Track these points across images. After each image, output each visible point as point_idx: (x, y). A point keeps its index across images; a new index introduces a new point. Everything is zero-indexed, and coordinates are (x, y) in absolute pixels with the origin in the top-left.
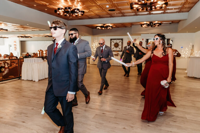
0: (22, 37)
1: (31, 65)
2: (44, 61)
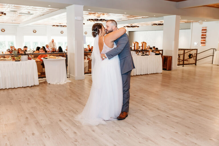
0: (128, 27)
2: (138, 55)
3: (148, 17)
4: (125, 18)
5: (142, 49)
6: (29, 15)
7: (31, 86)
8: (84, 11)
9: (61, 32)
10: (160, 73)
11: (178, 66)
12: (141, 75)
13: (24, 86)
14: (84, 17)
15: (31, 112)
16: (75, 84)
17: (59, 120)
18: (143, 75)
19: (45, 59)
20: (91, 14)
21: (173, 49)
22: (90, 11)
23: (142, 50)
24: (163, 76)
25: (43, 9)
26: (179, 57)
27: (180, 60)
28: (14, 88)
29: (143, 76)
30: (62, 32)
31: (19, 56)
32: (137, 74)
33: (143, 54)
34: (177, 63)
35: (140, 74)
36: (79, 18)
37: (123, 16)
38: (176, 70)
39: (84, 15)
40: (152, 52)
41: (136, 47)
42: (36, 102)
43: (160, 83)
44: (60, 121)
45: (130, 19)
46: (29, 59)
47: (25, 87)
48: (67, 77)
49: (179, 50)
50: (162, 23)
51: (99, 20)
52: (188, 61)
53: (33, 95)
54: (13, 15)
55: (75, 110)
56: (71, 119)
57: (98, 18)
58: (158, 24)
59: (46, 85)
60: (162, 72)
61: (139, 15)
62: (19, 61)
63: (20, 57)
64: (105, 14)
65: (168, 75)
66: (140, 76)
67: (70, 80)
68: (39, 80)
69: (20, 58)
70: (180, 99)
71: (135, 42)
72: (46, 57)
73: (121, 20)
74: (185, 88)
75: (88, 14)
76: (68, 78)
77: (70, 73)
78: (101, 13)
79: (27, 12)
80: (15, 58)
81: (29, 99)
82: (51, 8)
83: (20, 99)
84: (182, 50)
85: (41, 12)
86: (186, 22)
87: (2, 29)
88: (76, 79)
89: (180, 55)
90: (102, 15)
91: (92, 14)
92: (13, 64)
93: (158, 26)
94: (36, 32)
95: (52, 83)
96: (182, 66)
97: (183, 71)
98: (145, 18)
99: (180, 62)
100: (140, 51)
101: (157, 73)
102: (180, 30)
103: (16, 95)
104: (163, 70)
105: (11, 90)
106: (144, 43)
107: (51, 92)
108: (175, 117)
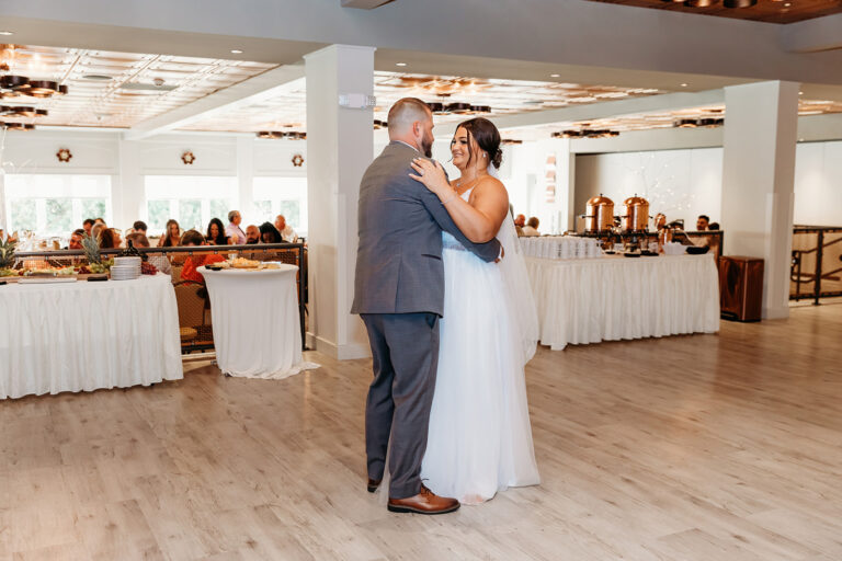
0: (572, 134)
1: (539, 268)
2: (608, 253)
3: (655, 91)
4: (555, 97)
5: (630, 229)
6: (162, 92)
7: (153, 384)
8: (376, 73)
9: (295, 158)
10: (708, 334)
11: (793, 303)
12: (624, 341)
13: (122, 386)
14: (375, 94)
15: (135, 502)
16: (337, 378)
17: (245, 539)
18: (635, 340)
19: (210, 271)
20: (410, 83)
21: (767, 226)
22: (407, 72)
23: (628, 234)
24: (722, 346)
25: (212, 64)
26: (798, 262)
27: (805, 275)
28: (82, 393)
29: (635, 344)
30: (297, 161)
31: (108, 259)
32: (608, 338)
33: (633, 249)
34: (788, 287)
35: (618, 339)
36: (359, 101)
37: (549, 87)
38: (783, 320)
39: (376, 88)
40: (674, 241)
41: (600, 219)
42: (160, 456)
43: (710, 377)
44: (251, 544)
45: (578, 103)
46: (148, 270)
47: (125, 390)
48: (304, 349)
49: (796, 231)
50: (717, 117)
51: (446, 108)
52: (837, 279)
53: (152, 425)
54: (98, 95)
55: (319, 496)
56: (298, 537)
57: (441, 98)
58: (703, 121)
59: (215, 381)
60: (717, 329)
61: (618, 86)
62: (105, 279)
63: (109, 263)
64: (469, 83)
65: (745, 340)
66: (622, 347)
67: (314, 359)
68: (184, 361)
69: (108, 267)
70: (798, 456)
71: (596, 200)
72: (217, 264)
73: (539, 106)
74: (823, 406)
75: (398, 82)
76: (307, 353)
77: (316, 333)
78: (453, 78)
79: (151, 82)
80: (90, 267)
81: (134, 441)
82: (245, 60)
83: (97, 443)
84: (808, 230)
85: (208, 79)
86: (828, 109)
87: (61, 151)
88: (341, 356)
89: (800, 252)
90: (457, 85)
91: (416, 84)
92: (77, 292)
93: (704, 128)
94: (193, 158)
95: (236, 372)
96: (813, 301)
97: (816, 327)
98: (641, 94)
99: (802, 285)
100: (618, 238)
101: (695, 334)
102: (798, 146)
103: (84, 421)
104: (722, 317)
105: (69, 400)
106: (638, 204)
107: (229, 412)
108: (774, 541)
